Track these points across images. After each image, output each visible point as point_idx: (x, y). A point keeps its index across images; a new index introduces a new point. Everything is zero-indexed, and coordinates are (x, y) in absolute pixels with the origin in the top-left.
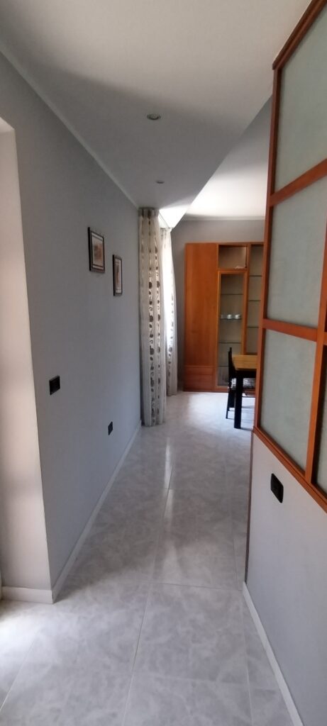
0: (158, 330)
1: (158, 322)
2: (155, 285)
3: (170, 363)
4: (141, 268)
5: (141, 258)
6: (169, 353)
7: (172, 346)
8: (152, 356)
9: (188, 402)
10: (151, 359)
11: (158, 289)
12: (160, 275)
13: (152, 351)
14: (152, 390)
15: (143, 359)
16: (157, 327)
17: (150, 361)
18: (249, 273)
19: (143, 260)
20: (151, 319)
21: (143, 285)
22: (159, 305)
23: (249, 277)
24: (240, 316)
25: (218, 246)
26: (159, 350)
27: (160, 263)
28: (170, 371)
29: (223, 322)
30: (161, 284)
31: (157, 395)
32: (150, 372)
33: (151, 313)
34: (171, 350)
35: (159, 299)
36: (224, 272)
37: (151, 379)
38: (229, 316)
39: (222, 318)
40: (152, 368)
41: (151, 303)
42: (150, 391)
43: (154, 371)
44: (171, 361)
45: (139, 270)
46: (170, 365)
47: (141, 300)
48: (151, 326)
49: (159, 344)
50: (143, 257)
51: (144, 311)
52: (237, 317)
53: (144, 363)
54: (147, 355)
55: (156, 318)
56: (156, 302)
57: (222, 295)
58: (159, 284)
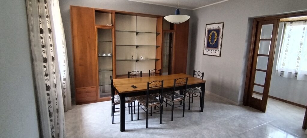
0: (52, 69)
1: (52, 63)
2: (46, 31)
3: (64, 89)
4: (30, 15)
5: (28, 6)
6: (63, 82)
7: (65, 77)
8: (48, 92)
9: (81, 114)
10: (48, 94)
11: (49, 35)
12: (51, 23)
13: (48, 88)
14: (51, 121)
15: (39, 95)
16: (52, 67)
17: (47, 97)
18: (115, 28)
19: (31, 9)
20: (45, 60)
21: (33, 30)
22: (52, 48)
23: (115, 31)
24: (111, 55)
25: (94, 11)
26: (55, 86)
27: (49, 12)
28: (65, 94)
29: (101, 58)
30: (53, 31)
31: (57, 122)
32: (47, 106)
33: (45, 56)
34: (65, 80)
35: (51, 43)
36: (100, 27)
37: (49, 111)
38: (104, 55)
39: (100, 56)
40: (49, 102)
41: (43, 47)
42: (49, 122)
43: (51, 104)
44: (65, 87)
45: (27, 16)
46: (65, 90)
47: (33, 44)
48: (45, 67)
49: (55, 80)
50: (31, 5)
51: (36, 53)
52: (109, 55)
53: (41, 98)
54: (43, 92)
55: (50, 59)
56: (49, 46)
57: (99, 41)
58: (50, 31)
